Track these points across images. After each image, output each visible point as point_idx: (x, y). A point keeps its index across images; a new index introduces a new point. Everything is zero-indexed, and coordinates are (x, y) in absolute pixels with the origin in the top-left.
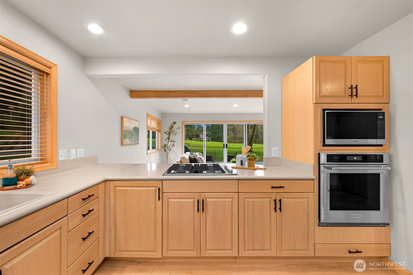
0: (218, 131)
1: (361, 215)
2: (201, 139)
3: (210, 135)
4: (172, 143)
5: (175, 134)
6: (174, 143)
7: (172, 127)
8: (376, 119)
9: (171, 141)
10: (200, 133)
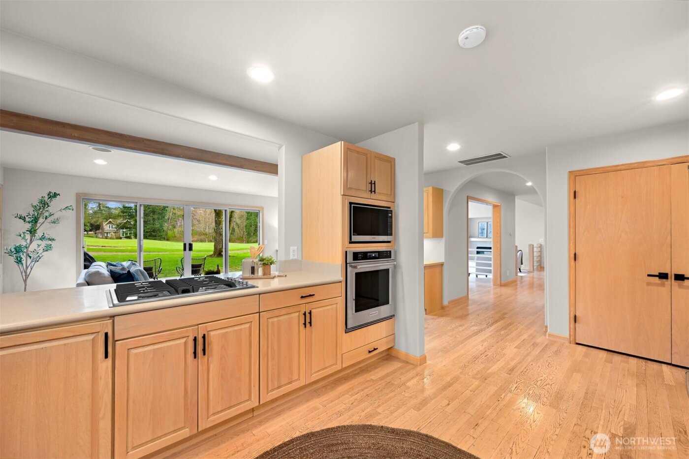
0: (151, 218)
1: (377, 312)
2: (107, 233)
3: (131, 225)
4: (44, 243)
5: (54, 222)
6: (50, 242)
7: (44, 204)
8: (387, 216)
9: (42, 238)
10: (105, 220)
